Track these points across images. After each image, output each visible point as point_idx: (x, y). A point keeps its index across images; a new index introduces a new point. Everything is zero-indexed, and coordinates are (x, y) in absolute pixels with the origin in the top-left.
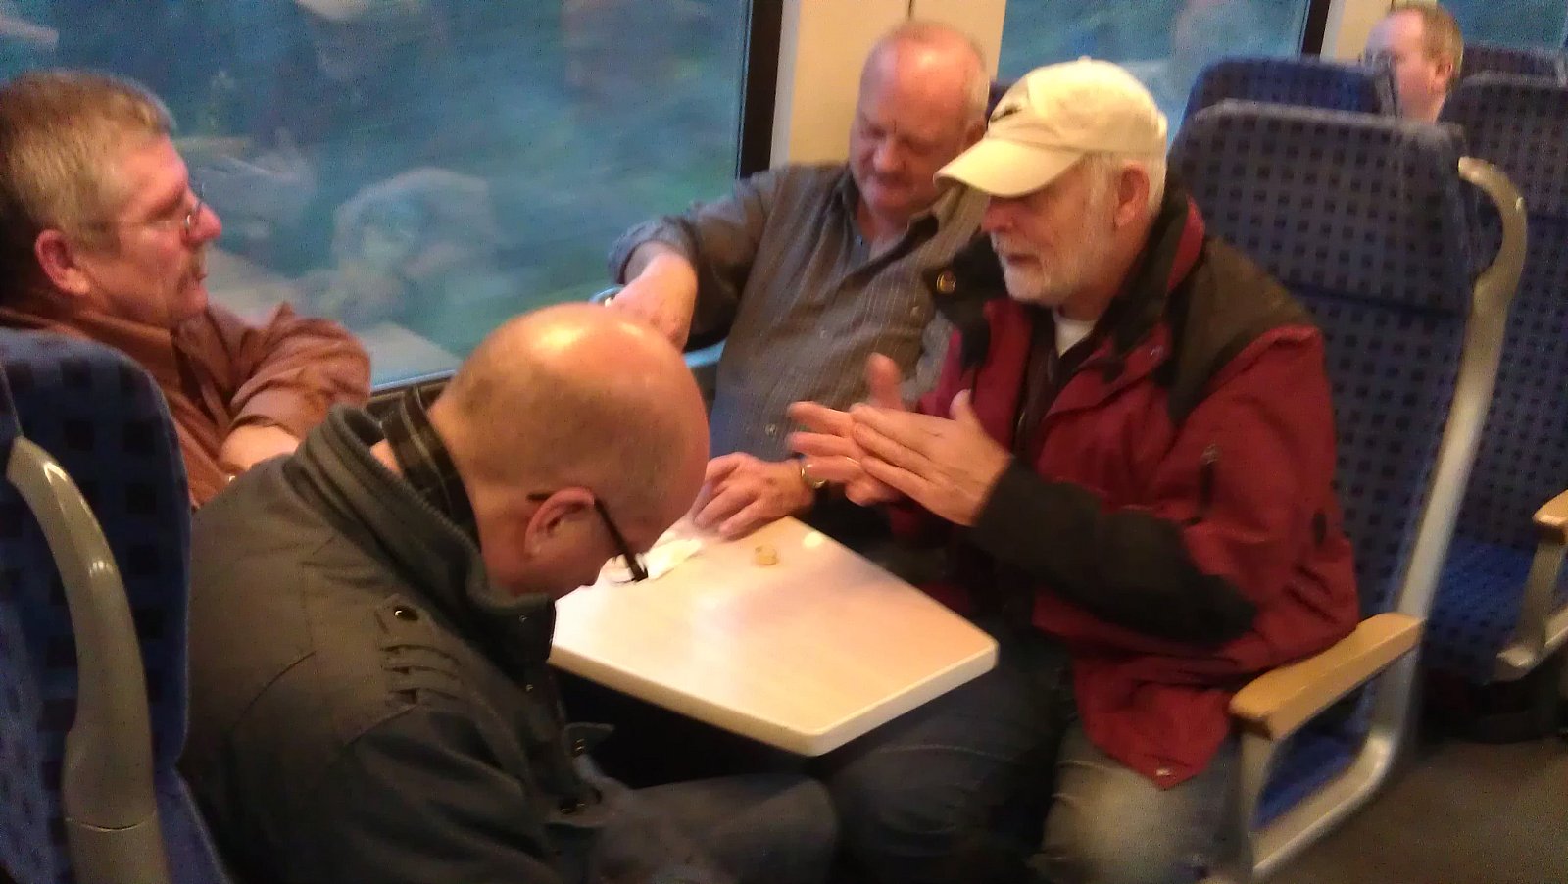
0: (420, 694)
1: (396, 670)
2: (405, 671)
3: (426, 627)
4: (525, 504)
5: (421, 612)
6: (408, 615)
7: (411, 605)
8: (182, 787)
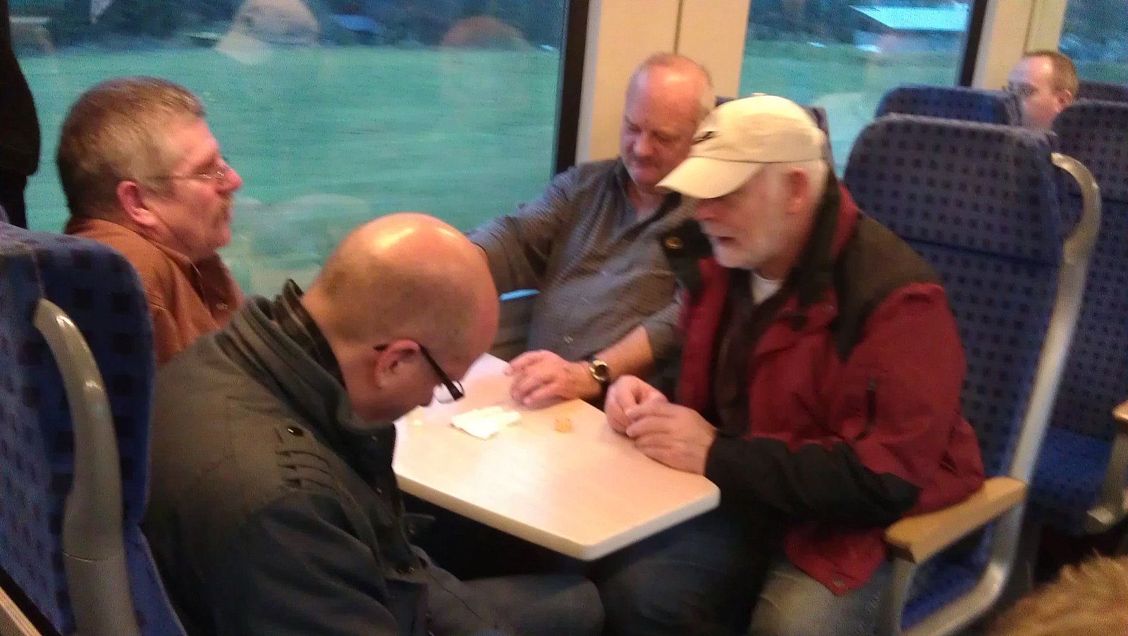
0: (304, 483)
1: (287, 466)
2: (293, 467)
3: (309, 439)
4: (373, 353)
5: (305, 430)
6: (298, 432)
7: (300, 427)
8: (143, 539)
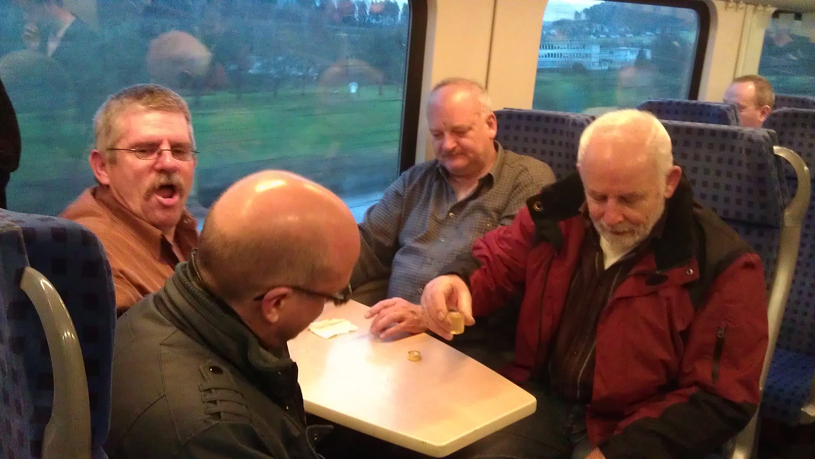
1: (209, 402)
7: (219, 365)
8: (106, 458)
